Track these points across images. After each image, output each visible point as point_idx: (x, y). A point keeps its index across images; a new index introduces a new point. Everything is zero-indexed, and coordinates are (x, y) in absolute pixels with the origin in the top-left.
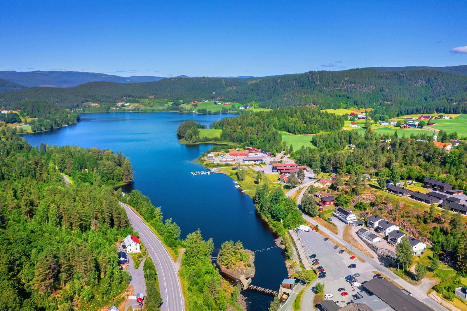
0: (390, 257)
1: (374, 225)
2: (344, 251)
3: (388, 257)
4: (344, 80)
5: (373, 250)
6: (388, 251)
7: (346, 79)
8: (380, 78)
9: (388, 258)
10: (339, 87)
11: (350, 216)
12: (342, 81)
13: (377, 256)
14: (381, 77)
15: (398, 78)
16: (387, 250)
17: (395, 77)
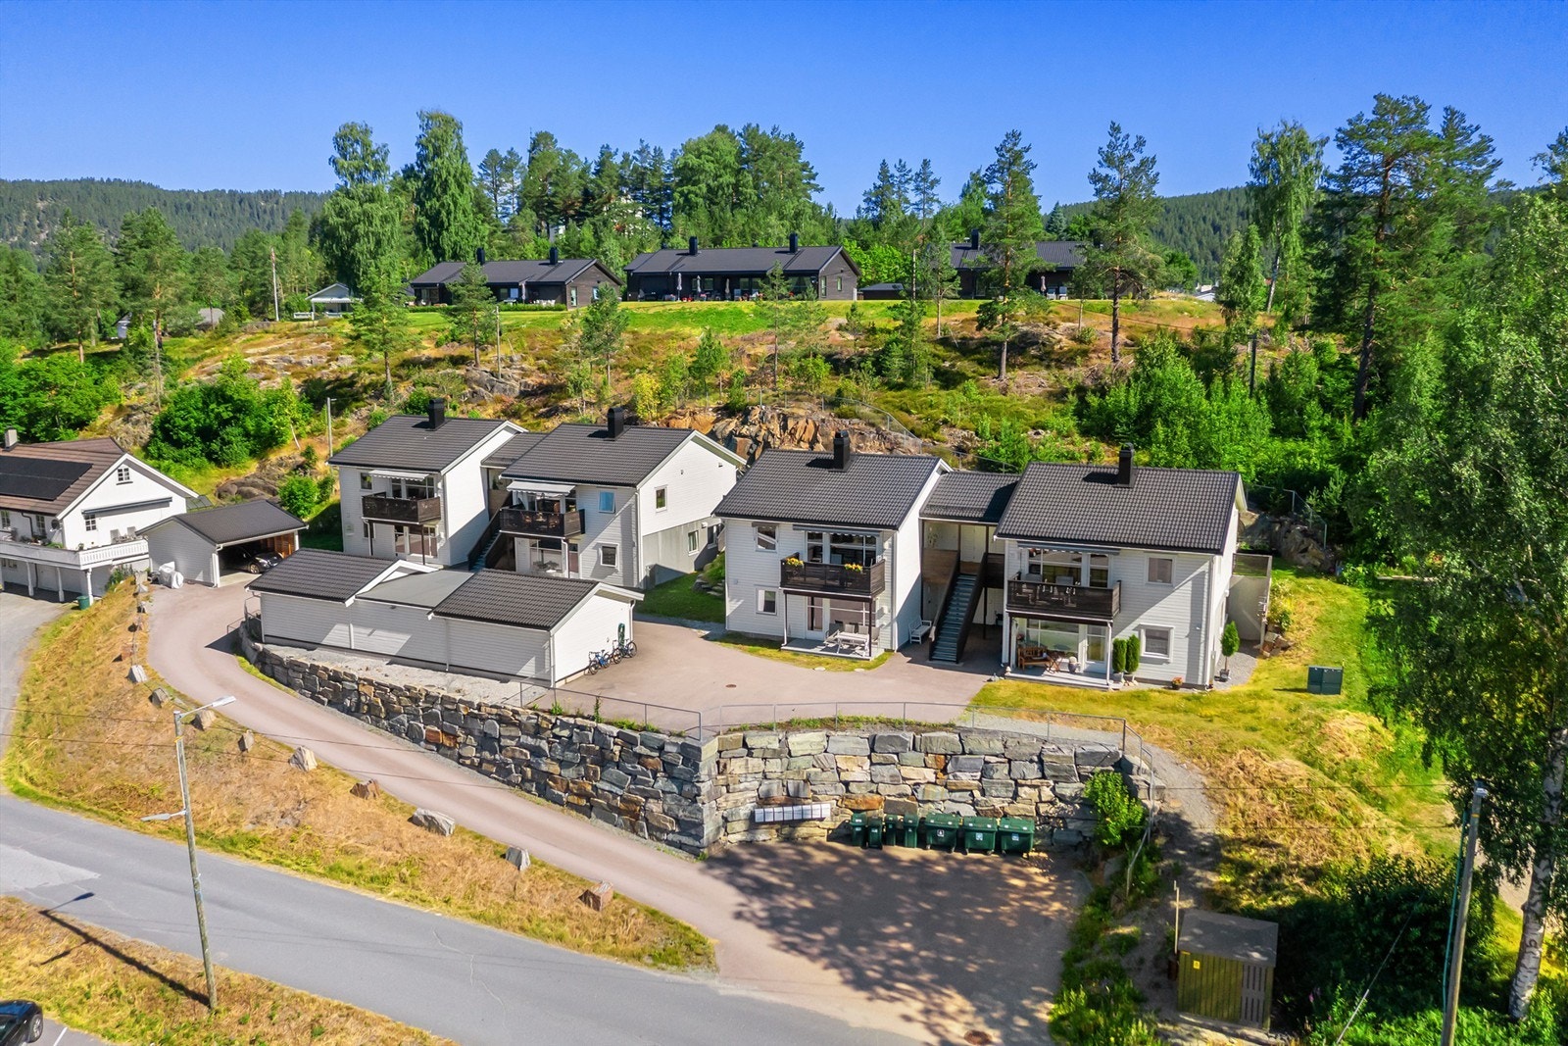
0: (923, 834)
1: (438, 513)
2: (31, 1011)
3: (897, 834)
4: (32, 208)
5: (587, 806)
6: (852, 742)
7: (40, 205)
8: (185, 211)
9: (907, 853)
10: (12, 235)
11: (105, 491)
12: (24, 214)
13: (731, 897)
14: (189, 207)
15: (252, 214)
16: (831, 724)
17: (243, 210)
